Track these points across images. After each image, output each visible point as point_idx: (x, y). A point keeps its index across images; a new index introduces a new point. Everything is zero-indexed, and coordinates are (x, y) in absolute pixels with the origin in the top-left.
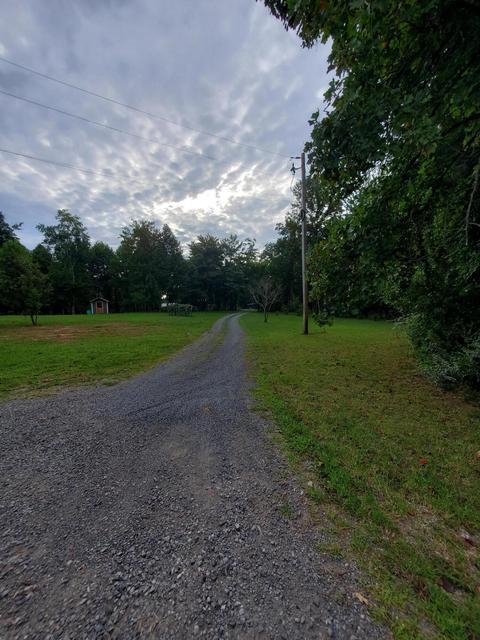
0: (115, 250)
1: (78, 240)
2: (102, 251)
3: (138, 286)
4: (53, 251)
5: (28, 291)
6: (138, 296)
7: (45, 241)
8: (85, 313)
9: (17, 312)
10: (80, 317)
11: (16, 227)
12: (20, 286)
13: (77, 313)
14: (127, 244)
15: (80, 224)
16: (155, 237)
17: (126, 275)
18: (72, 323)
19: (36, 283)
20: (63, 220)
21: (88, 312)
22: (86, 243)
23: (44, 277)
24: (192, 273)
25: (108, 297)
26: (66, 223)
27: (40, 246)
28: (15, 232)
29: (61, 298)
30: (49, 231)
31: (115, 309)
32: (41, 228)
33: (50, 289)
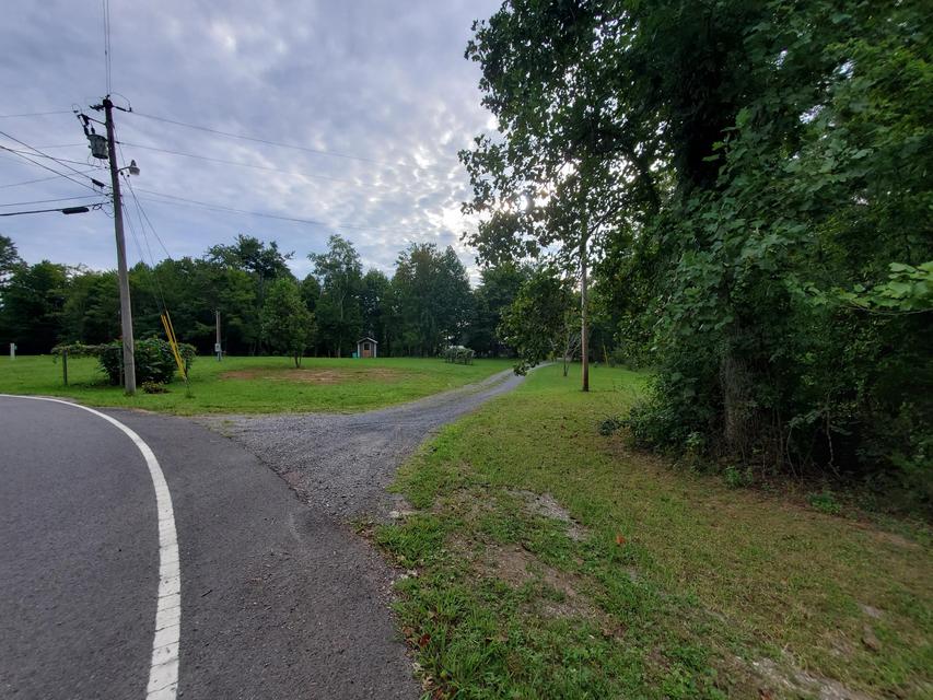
0: (390, 279)
1: (349, 269)
2: (376, 280)
3: (411, 325)
4: (322, 283)
5: (295, 332)
6: (411, 337)
7: (316, 272)
8: (351, 356)
9: (282, 353)
10: (346, 361)
11: (288, 257)
12: (287, 326)
13: (343, 356)
14: (403, 272)
15: (352, 250)
16: (436, 263)
17: (399, 310)
18: (334, 367)
19: (302, 324)
20: (335, 247)
21: (354, 355)
22: (358, 273)
23: (311, 315)
24: (481, 307)
25: (379, 337)
26: (338, 250)
27: (310, 277)
28: (287, 262)
29: (327, 336)
30: (320, 260)
31: (385, 352)
32: (312, 256)
33: (316, 329)
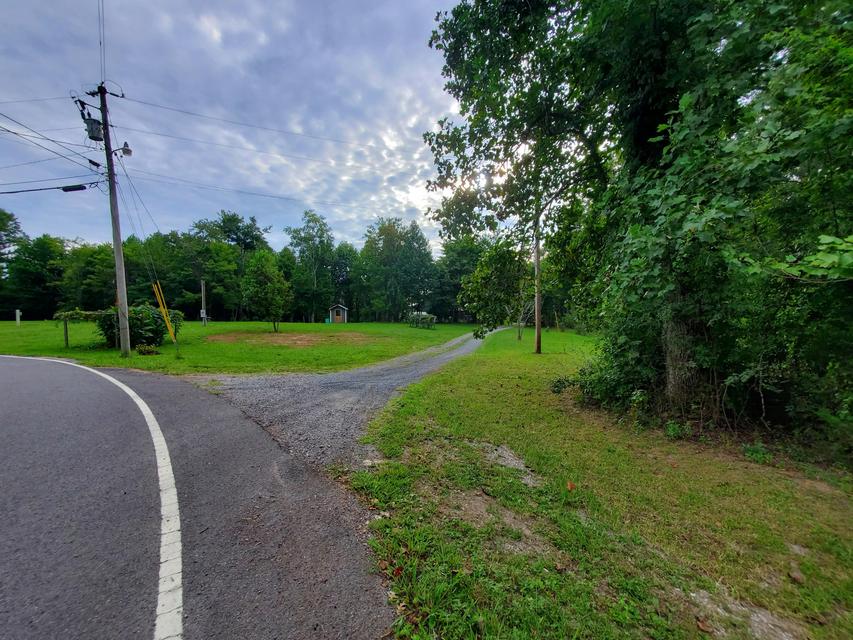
0: (359, 251)
1: (321, 242)
2: (346, 253)
3: (378, 293)
4: (297, 254)
5: (272, 299)
6: (378, 304)
7: (291, 244)
8: (324, 322)
9: (261, 318)
10: (319, 325)
11: (266, 230)
12: (266, 294)
13: (316, 321)
14: (371, 244)
15: (325, 224)
16: (402, 237)
17: (368, 279)
18: (309, 332)
19: (280, 291)
20: (309, 221)
21: (327, 320)
22: (330, 245)
23: (287, 284)
24: (442, 276)
25: (349, 304)
26: (311, 224)
27: (286, 249)
28: (265, 235)
29: (302, 303)
30: (295, 234)
31: (354, 317)
32: (288, 230)
33: (292, 297)
